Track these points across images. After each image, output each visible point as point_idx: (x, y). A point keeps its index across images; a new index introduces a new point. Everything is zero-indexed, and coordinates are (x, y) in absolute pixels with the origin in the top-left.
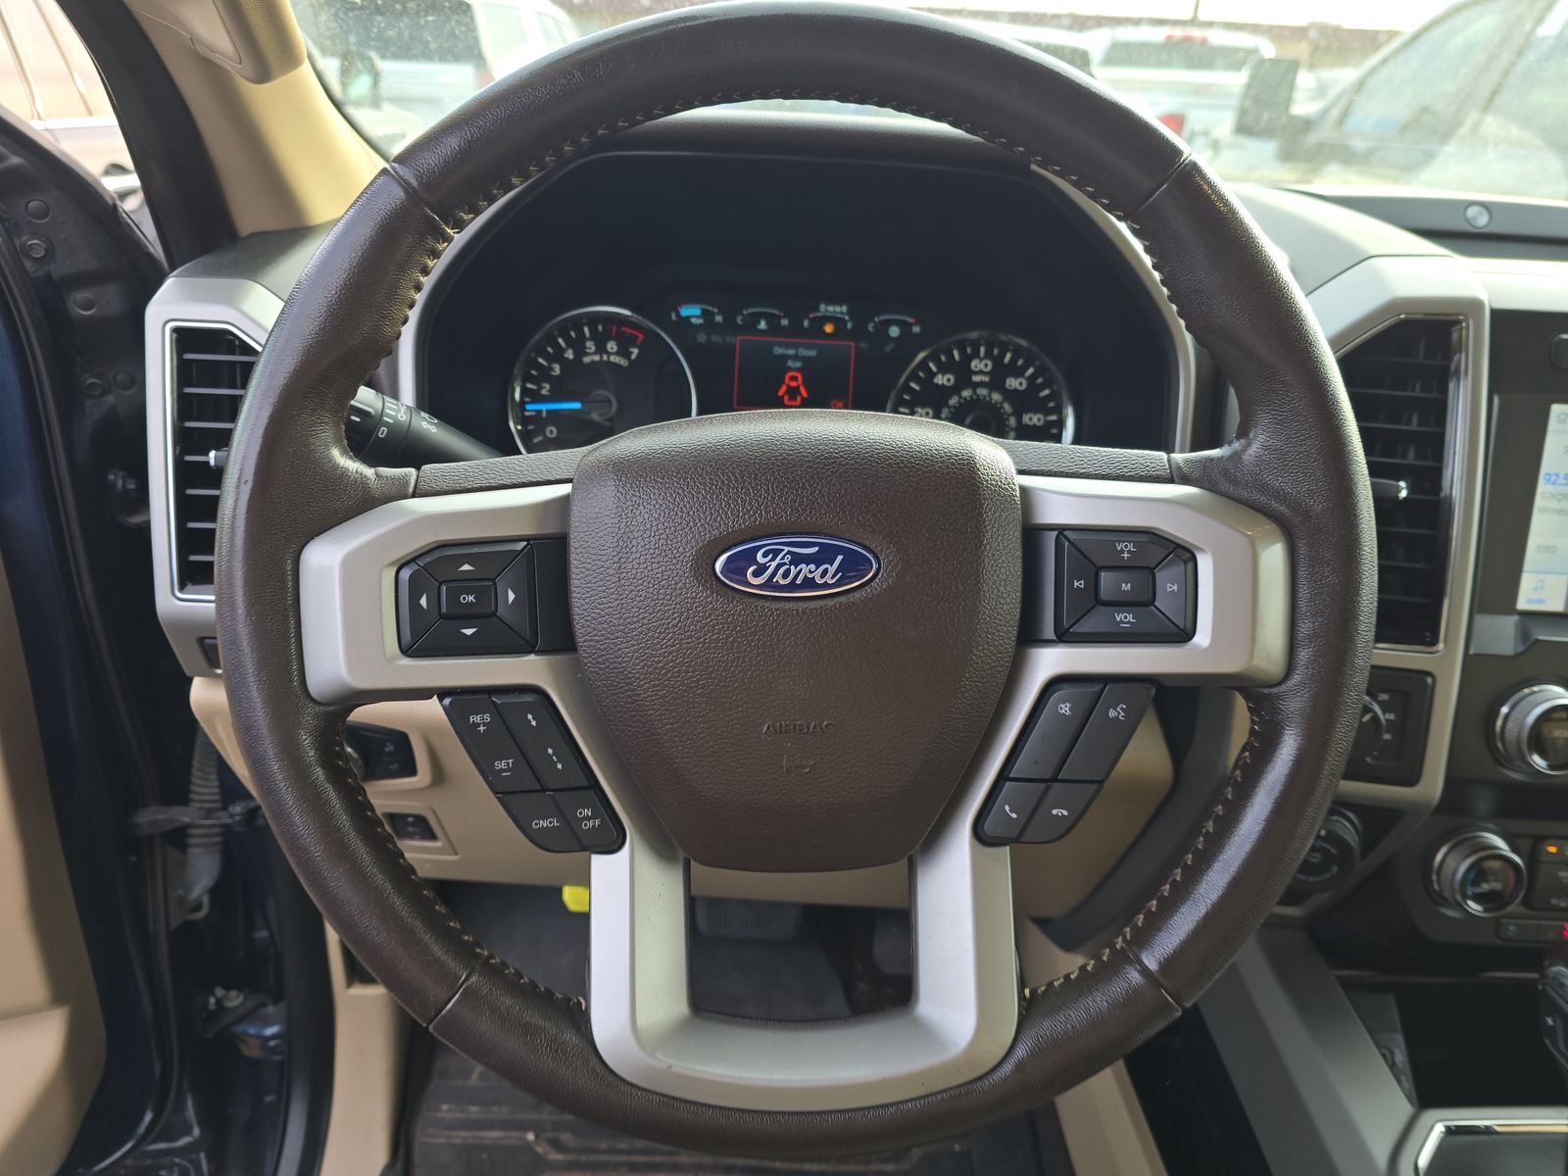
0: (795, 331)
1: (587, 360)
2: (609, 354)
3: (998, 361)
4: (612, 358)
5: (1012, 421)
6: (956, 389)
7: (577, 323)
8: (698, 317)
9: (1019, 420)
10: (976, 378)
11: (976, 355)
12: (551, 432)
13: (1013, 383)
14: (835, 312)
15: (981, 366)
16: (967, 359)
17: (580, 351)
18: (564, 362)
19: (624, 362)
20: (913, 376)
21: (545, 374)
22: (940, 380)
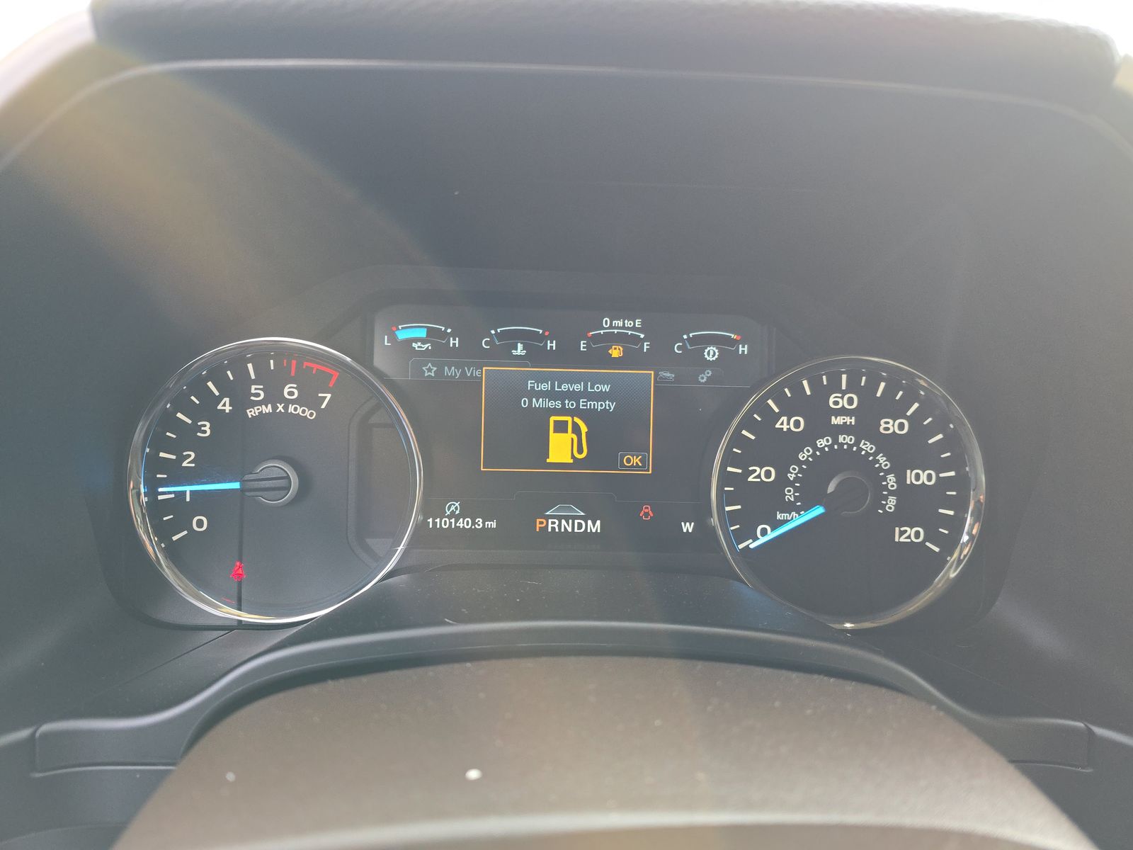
0: (567, 356)
1: (252, 413)
2: (287, 403)
3: (866, 394)
4: (291, 409)
5: (891, 480)
6: (808, 438)
7: (237, 362)
8: (423, 341)
9: (901, 479)
10: (838, 421)
11: (835, 387)
12: (200, 524)
13: (889, 426)
14: (624, 327)
15: (844, 403)
16: (822, 393)
17: (242, 401)
18: (218, 419)
19: (309, 414)
20: (748, 423)
21: (188, 437)
22: (784, 424)
